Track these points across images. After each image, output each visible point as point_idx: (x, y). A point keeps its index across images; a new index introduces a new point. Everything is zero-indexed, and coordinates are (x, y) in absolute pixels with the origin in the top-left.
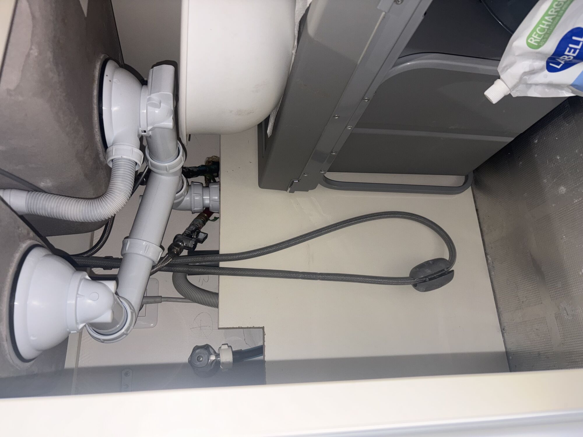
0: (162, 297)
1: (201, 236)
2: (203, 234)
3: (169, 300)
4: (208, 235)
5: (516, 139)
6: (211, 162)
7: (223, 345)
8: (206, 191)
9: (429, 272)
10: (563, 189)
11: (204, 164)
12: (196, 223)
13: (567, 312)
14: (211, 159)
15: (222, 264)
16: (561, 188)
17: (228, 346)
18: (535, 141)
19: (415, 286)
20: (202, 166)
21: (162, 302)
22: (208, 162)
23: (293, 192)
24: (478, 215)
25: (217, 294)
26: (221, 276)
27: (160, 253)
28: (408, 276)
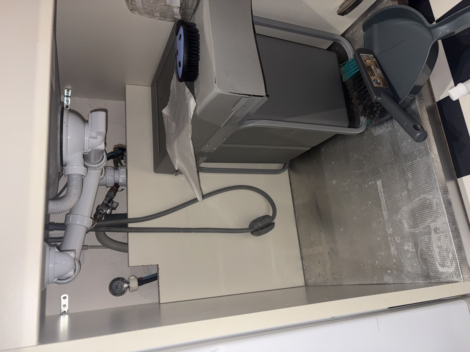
0: (88, 245)
1: (115, 205)
2: (115, 203)
3: (93, 247)
4: (119, 204)
5: (312, 148)
6: (118, 148)
7: (131, 276)
8: (116, 172)
9: (260, 225)
10: (334, 182)
11: (113, 151)
12: (110, 195)
13: (333, 251)
14: (117, 146)
15: (130, 225)
16: (334, 181)
17: (135, 277)
18: (322, 150)
19: (252, 233)
20: (112, 152)
21: (88, 249)
22: (115, 148)
23: (177, 175)
24: (291, 187)
25: (127, 244)
26: (130, 234)
27: (91, 222)
28: (248, 227)
